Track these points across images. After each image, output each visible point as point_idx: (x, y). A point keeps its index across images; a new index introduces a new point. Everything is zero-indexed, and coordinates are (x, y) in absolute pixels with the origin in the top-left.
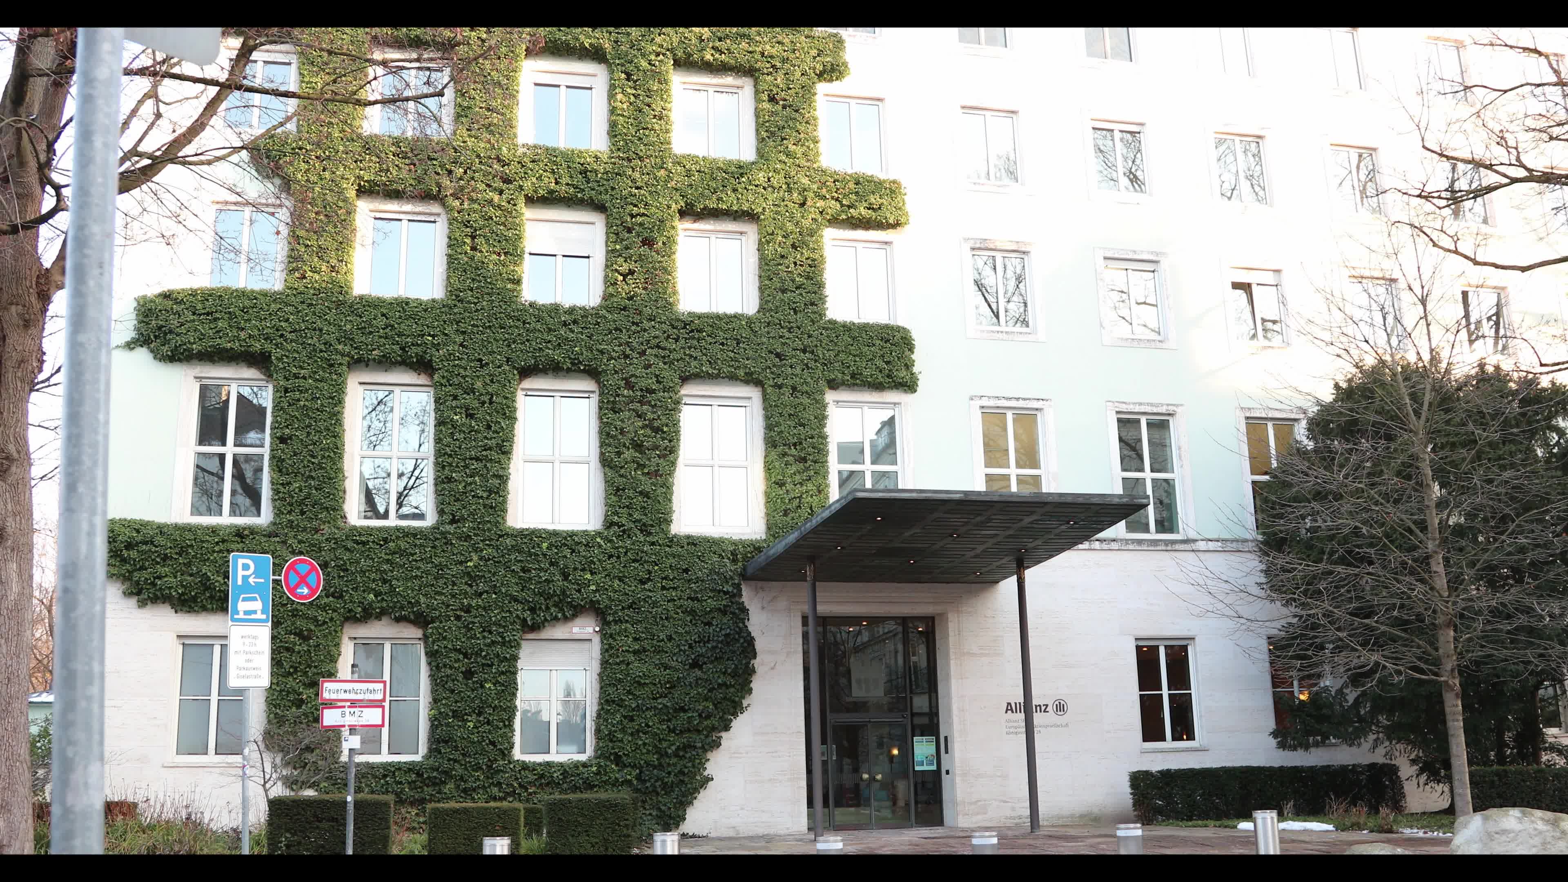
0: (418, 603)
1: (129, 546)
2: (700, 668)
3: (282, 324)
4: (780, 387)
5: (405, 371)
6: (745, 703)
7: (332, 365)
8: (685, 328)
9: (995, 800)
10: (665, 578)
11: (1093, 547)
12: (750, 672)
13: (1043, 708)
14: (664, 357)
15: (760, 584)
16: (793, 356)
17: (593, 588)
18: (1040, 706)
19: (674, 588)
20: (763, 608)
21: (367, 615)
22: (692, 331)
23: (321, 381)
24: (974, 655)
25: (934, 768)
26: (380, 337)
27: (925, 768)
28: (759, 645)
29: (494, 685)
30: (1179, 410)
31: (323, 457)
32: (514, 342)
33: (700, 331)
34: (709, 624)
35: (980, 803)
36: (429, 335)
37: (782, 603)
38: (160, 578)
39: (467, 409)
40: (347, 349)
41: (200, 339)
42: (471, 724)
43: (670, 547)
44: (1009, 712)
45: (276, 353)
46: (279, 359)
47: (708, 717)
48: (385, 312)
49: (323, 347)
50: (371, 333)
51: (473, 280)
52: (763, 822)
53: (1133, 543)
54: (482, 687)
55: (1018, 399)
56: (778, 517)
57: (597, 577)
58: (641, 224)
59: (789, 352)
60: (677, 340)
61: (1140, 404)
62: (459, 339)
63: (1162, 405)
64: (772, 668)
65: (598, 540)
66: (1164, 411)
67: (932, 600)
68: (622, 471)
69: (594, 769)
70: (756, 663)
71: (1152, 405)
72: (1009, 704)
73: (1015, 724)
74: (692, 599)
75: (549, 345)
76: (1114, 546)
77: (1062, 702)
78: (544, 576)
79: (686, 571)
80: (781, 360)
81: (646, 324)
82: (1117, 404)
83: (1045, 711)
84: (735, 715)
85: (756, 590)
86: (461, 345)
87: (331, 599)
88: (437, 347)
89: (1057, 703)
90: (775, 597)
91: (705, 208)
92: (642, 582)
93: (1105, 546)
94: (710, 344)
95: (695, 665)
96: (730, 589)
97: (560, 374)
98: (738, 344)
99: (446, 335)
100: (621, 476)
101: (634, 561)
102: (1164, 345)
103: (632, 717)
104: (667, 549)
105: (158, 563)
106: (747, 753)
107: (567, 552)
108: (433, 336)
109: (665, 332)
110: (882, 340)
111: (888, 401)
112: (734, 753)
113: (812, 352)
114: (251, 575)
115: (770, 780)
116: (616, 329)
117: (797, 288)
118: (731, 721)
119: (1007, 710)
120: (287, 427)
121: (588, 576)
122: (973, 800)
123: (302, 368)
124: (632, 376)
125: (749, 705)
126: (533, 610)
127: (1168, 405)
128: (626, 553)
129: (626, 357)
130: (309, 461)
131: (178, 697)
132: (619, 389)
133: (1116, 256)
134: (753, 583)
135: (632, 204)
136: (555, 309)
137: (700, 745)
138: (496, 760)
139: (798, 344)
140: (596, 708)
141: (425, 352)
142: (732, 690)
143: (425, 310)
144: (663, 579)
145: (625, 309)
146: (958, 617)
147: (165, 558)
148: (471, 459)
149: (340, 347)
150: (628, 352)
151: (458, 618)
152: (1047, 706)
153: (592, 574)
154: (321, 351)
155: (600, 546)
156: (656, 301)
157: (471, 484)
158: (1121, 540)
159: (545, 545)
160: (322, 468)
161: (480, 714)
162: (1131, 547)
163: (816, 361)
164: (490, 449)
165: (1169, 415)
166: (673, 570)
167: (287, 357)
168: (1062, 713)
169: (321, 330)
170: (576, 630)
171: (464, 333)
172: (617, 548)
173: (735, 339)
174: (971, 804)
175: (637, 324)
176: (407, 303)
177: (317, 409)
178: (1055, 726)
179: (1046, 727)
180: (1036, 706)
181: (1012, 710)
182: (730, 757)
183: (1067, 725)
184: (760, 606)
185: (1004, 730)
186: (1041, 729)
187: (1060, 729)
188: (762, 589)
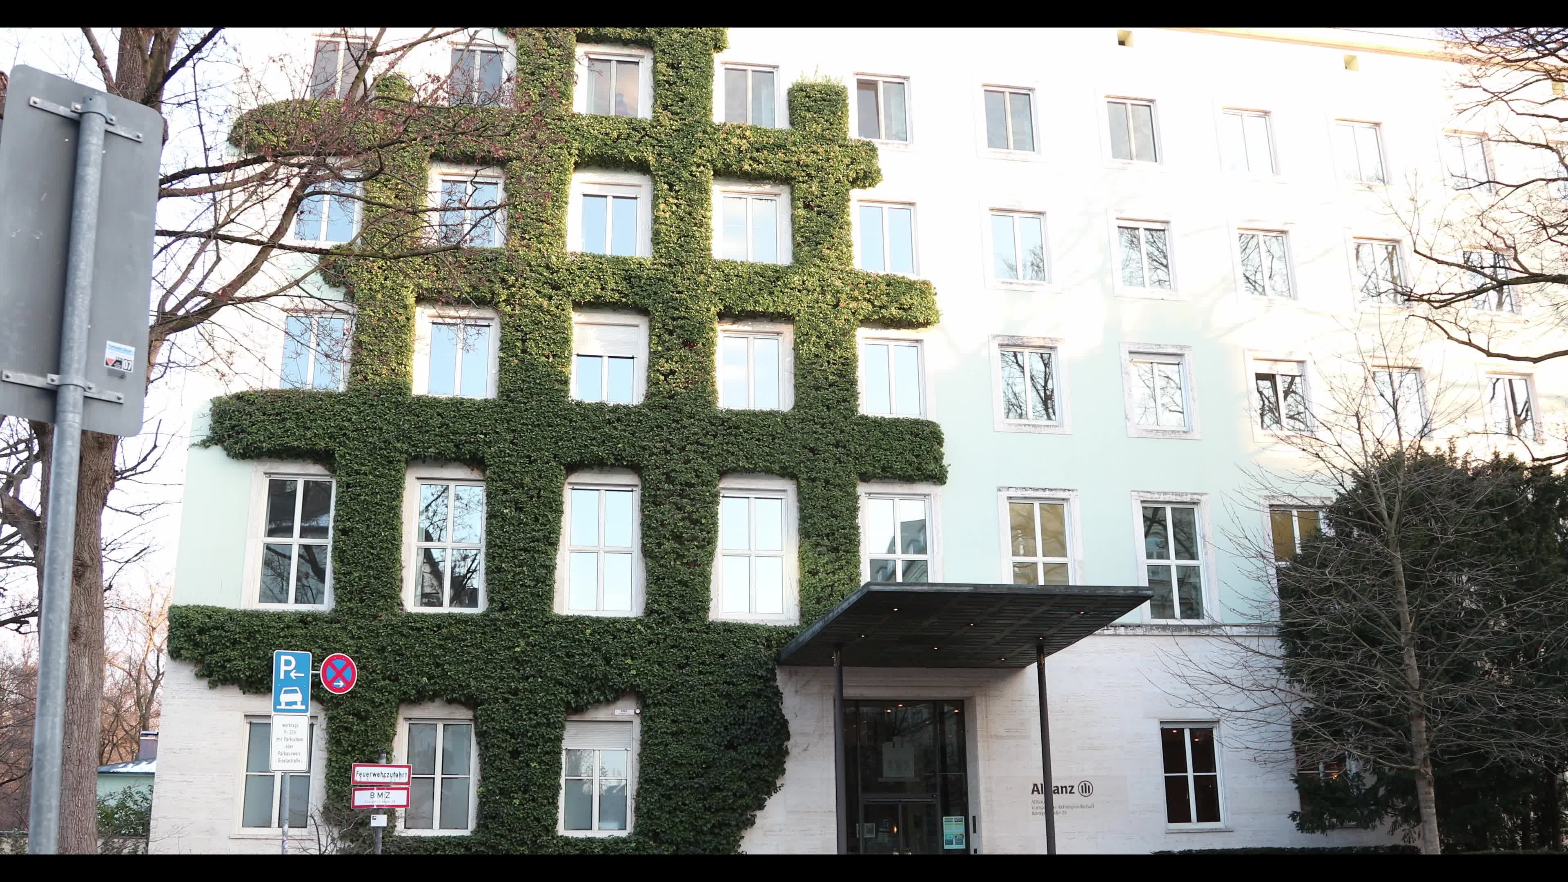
0: (468, 686)
1: (202, 631)
2: (735, 749)
3: (346, 424)
4: (814, 480)
5: (460, 467)
6: (779, 783)
7: (390, 462)
8: (723, 425)
10: (703, 663)
11: (1118, 632)
12: (784, 753)
13: (1069, 789)
14: (703, 453)
15: (793, 668)
16: (827, 451)
17: (634, 672)
18: (1066, 787)
19: (711, 673)
20: (797, 692)
21: (420, 698)
22: (730, 428)
23: (380, 477)
24: (1002, 737)
25: (963, 847)
26: (436, 435)
27: (954, 847)
28: (792, 727)
29: (539, 764)
30: (1203, 498)
31: (381, 548)
32: (561, 440)
33: (738, 428)
34: (744, 707)
36: (482, 433)
37: (815, 688)
38: (229, 661)
39: (516, 503)
40: (405, 447)
41: (270, 438)
42: (517, 802)
43: (707, 633)
44: (1036, 793)
45: (340, 451)
46: (343, 457)
47: (742, 796)
48: (440, 411)
49: (382, 445)
50: (427, 431)
51: (523, 381)
53: (1158, 629)
54: (528, 766)
55: (1044, 490)
56: (811, 605)
57: (637, 662)
58: (682, 327)
59: (821, 446)
60: (715, 436)
61: (1165, 493)
62: (510, 437)
63: (1187, 494)
64: (805, 750)
65: (639, 626)
66: (1188, 500)
67: (960, 685)
68: (662, 562)
69: (633, 845)
70: (790, 744)
71: (1176, 494)
72: (1035, 785)
73: (1040, 805)
74: (728, 684)
75: (594, 442)
76: (1139, 631)
77: (1088, 784)
78: (587, 661)
79: (722, 656)
80: (814, 454)
81: (686, 422)
82: (1142, 494)
83: (1070, 792)
84: (769, 795)
85: (790, 674)
86: (512, 442)
87: (387, 682)
88: (489, 444)
89: (1083, 784)
90: (808, 681)
91: (743, 310)
92: (681, 667)
93: (1130, 632)
94: (747, 439)
95: (730, 746)
96: (764, 674)
97: (605, 468)
98: (773, 439)
99: (497, 433)
100: (661, 566)
101: (673, 647)
102: (1188, 436)
103: (670, 795)
104: (704, 635)
105: (227, 647)
106: (780, 831)
107: (609, 638)
108: (485, 435)
109: (704, 429)
110: (911, 434)
111: (918, 492)
112: (768, 831)
113: (844, 447)
114: (291, 671)
116: (657, 427)
117: (830, 385)
118: (765, 800)
119: (1033, 791)
120: (349, 520)
121: (629, 661)
123: (363, 465)
124: (674, 470)
125: (782, 785)
126: (576, 693)
127: (1192, 494)
128: (665, 639)
129: (667, 452)
130: (369, 552)
131: (245, 773)
132: (660, 483)
133: (1141, 350)
134: (787, 668)
135: (673, 307)
136: (600, 408)
137: (734, 823)
138: (540, 836)
139: (831, 439)
140: (636, 787)
141: (477, 449)
142: (766, 770)
143: (478, 410)
144: (700, 664)
145: (666, 407)
146: (986, 701)
147: (235, 642)
148: (520, 550)
149: (398, 445)
150: (669, 448)
151: (506, 700)
152: (1073, 787)
153: (632, 659)
154: (381, 449)
155: (640, 633)
156: (695, 399)
157: (519, 573)
158: (1146, 626)
159: (588, 631)
160: (380, 559)
161: (525, 791)
162: (1156, 632)
163: (848, 455)
164: (538, 540)
165: (1194, 503)
166: (709, 655)
167: (350, 454)
168: (1088, 794)
169: (381, 429)
170: (617, 712)
171: (514, 431)
172: (657, 634)
173: (771, 435)
175: (677, 422)
176: (461, 404)
177: (377, 503)
178: (1082, 806)
179: (1072, 807)
180: (1062, 787)
181: (1038, 790)
182: (765, 835)
183: (1093, 806)
184: (793, 689)
185: (1031, 810)
186: (1068, 810)
187: (1085, 810)
188: (796, 673)
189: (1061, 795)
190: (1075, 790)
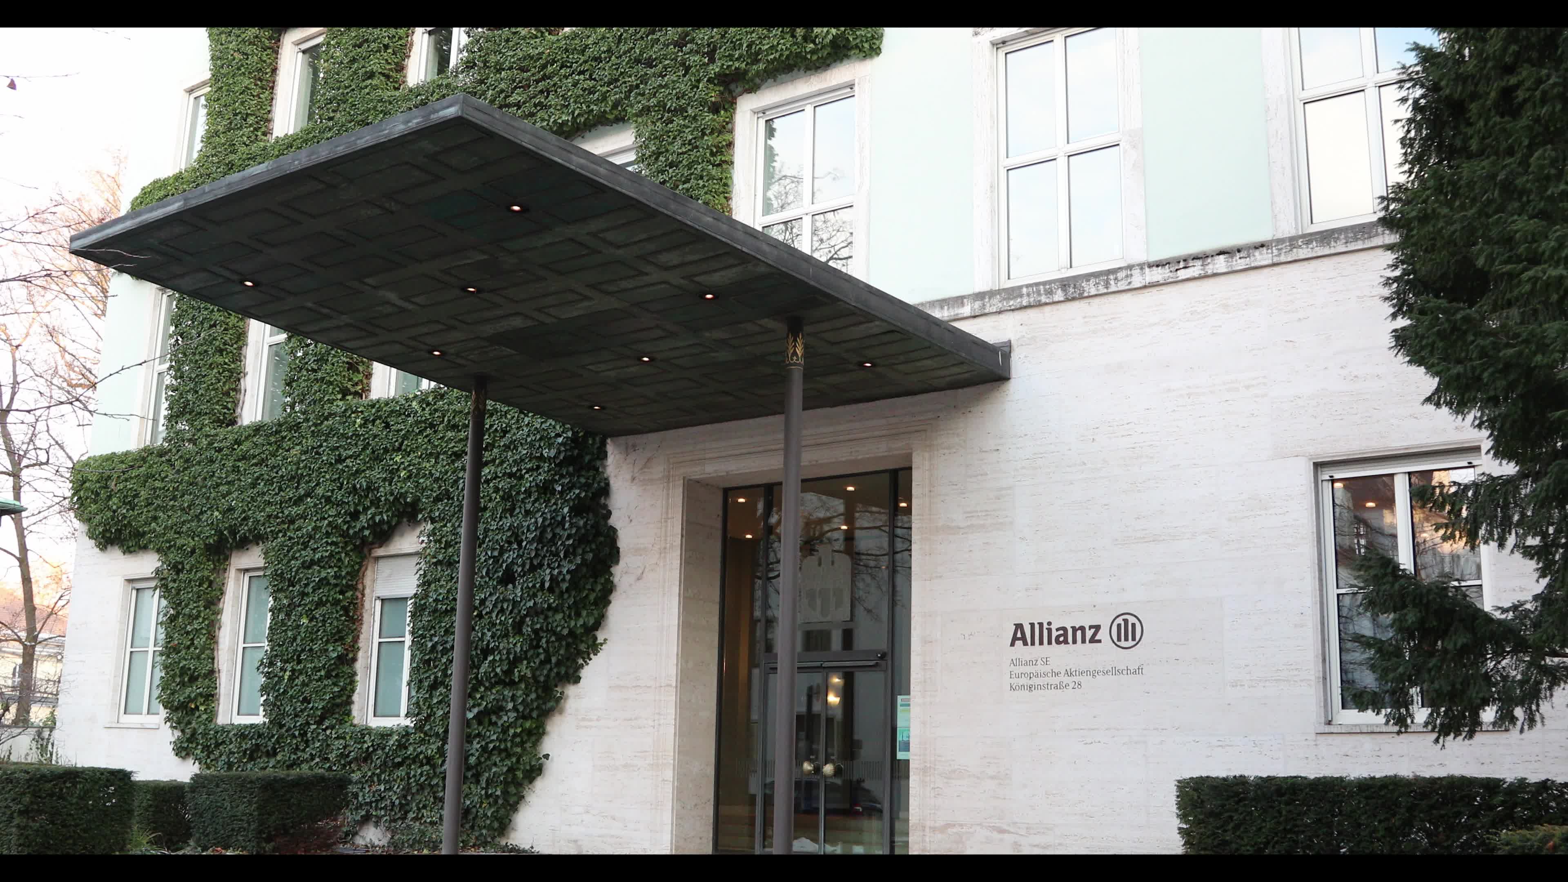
0: (250, 518)
6: (600, 636)
9: (980, 824)
11: (1210, 269)
13: (1089, 634)
15: (631, 439)
17: (402, 474)
18: (1082, 629)
20: (633, 479)
24: (956, 530)
28: (624, 542)
29: (312, 620)
33: (553, 63)
35: (950, 831)
37: (658, 470)
44: (1019, 643)
52: (612, 836)
53: (1308, 243)
54: (302, 623)
57: (409, 459)
64: (639, 579)
65: (414, 404)
67: (884, 432)
70: (618, 571)
72: (1019, 627)
73: (1028, 669)
76: (1262, 257)
77: (1132, 620)
78: (355, 465)
83: (1093, 640)
84: (587, 657)
85: (628, 450)
89: (1120, 620)
90: (649, 460)
93: (1239, 263)
106: (600, 720)
107: (380, 428)
111: (834, 83)
112: (583, 719)
115: (626, 766)
118: (582, 666)
119: (1015, 639)
121: (398, 458)
122: (940, 823)
125: (605, 640)
128: (444, 418)
131: (129, 650)
134: (622, 439)
146: (930, 459)
152: (1097, 628)
153: (404, 454)
158: (1280, 241)
161: (299, 662)
162: (1303, 253)
168: (1130, 643)
172: (435, 412)
174: (934, 829)
178: (1116, 671)
179: (1094, 674)
180: (1074, 630)
181: (1023, 639)
182: (578, 727)
183: (1139, 671)
184: (628, 477)
185: (1007, 681)
186: (1082, 679)
187: (1124, 678)
188: (634, 447)
189: (1071, 646)
190: (1103, 635)
